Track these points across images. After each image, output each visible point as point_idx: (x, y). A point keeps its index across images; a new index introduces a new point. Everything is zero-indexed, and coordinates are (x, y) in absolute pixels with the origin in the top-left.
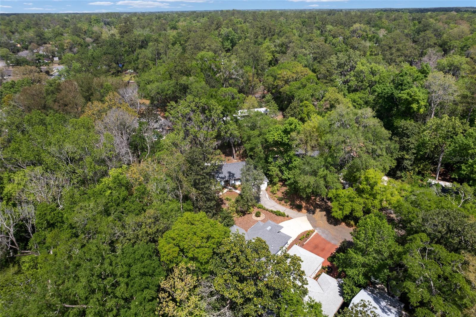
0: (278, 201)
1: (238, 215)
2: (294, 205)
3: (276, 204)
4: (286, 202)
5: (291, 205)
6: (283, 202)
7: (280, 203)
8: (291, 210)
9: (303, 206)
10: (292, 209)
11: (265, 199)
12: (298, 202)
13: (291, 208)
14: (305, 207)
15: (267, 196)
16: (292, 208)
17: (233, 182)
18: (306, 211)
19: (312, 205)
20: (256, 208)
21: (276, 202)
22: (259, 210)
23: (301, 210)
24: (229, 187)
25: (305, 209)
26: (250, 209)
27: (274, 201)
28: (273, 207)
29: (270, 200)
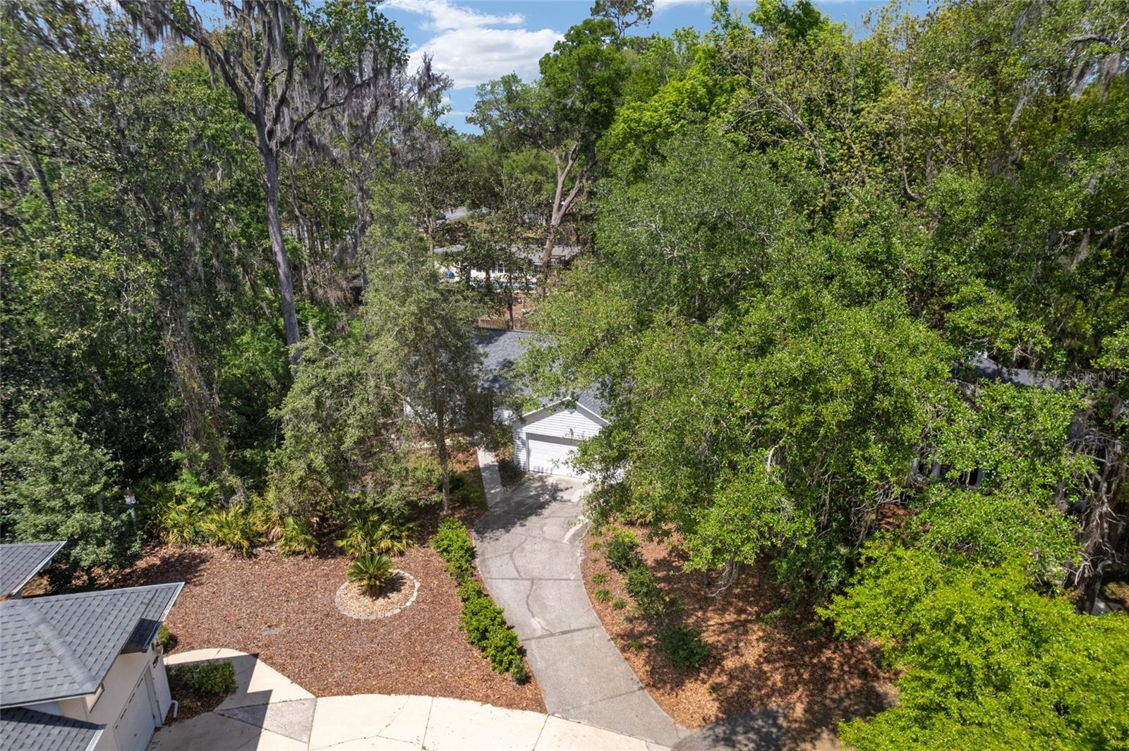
3: (574, 574)
7: (594, 580)
9: (730, 662)
10: (626, 648)
11: (552, 529)
13: (626, 636)
14: (738, 672)
16: (630, 640)
19: (820, 685)
23: (678, 685)
25: (717, 688)
27: (581, 559)
28: (533, 579)
29: (573, 543)
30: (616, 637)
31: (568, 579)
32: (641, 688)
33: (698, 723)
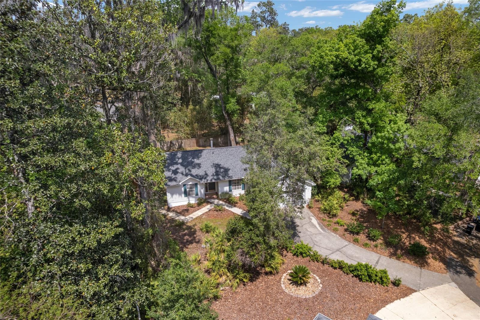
0: (347, 235)
1: (235, 277)
2: (396, 246)
4: (371, 238)
5: (387, 245)
6: (362, 237)
7: (356, 241)
9: (426, 249)
10: (398, 259)
11: (311, 230)
15: (314, 221)
17: (226, 189)
18: (442, 265)
20: (290, 255)
21: (343, 236)
22: (302, 262)
24: (216, 201)
26: (272, 257)
27: (338, 236)
28: (338, 250)
29: (326, 232)
30: (390, 256)
31: (347, 245)
32: (421, 269)
33: (445, 271)
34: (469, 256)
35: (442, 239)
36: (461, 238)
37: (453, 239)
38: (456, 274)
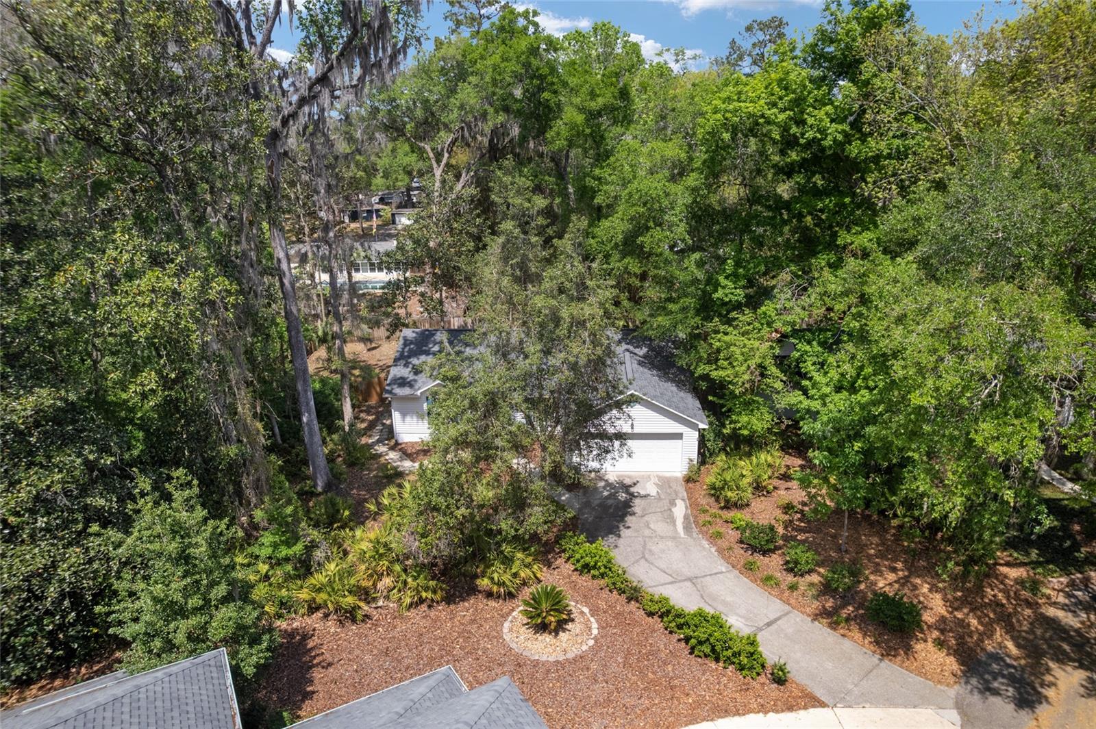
0: (738, 551)
2: (849, 595)
3: (722, 566)
4: (792, 567)
5: (827, 589)
6: (774, 563)
7: (749, 568)
8: (821, 632)
9: (928, 617)
10: (834, 626)
11: (659, 527)
12: (885, 582)
13: (823, 614)
14: (942, 625)
15: (680, 510)
16: (830, 617)
18: (952, 664)
19: (1007, 621)
21: (724, 553)
23: (908, 649)
25: (940, 644)
27: (713, 550)
28: (690, 579)
29: (691, 536)
30: (816, 617)
31: (722, 573)
32: (881, 660)
33: (952, 680)
34: (1059, 661)
35: (1003, 605)
36: (1070, 614)
37: (1043, 610)
38: (981, 692)
